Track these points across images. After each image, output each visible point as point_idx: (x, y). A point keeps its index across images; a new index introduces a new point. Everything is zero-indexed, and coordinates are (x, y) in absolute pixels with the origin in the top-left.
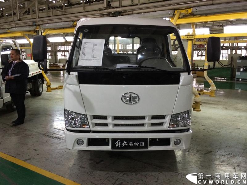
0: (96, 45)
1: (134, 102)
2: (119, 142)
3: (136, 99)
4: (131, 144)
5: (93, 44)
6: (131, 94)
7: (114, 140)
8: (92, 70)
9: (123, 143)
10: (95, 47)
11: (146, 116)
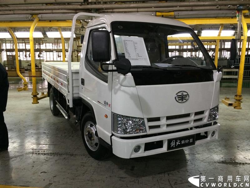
0: (136, 43)
1: (185, 100)
2: (173, 142)
3: (187, 97)
4: (183, 142)
5: (132, 42)
6: (183, 92)
7: (170, 141)
8: (141, 70)
9: (177, 143)
10: (136, 45)
11: (191, 113)
